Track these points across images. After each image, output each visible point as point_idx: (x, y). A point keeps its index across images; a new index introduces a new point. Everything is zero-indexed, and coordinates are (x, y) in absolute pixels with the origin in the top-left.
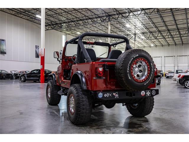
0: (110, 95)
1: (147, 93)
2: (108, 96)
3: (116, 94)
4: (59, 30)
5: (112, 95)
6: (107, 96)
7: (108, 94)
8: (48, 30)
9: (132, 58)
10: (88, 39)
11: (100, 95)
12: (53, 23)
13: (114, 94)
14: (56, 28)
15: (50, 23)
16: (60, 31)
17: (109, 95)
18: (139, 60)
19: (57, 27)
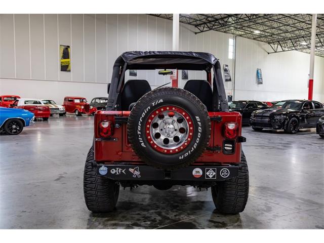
0: (123, 171)
1: (208, 173)
2: (118, 174)
3: (136, 170)
4: (222, 30)
5: (127, 171)
6: (116, 173)
7: (117, 169)
8: (203, 31)
9: (149, 108)
10: (279, 42)
11: (103, 170)
12: (210, 19)
13: (131, 170)
14: (216, 27)
15: (204, 20)
16: (225, 32)
17: (120, 171)
18: (165, 110)
19: (218, 25)
